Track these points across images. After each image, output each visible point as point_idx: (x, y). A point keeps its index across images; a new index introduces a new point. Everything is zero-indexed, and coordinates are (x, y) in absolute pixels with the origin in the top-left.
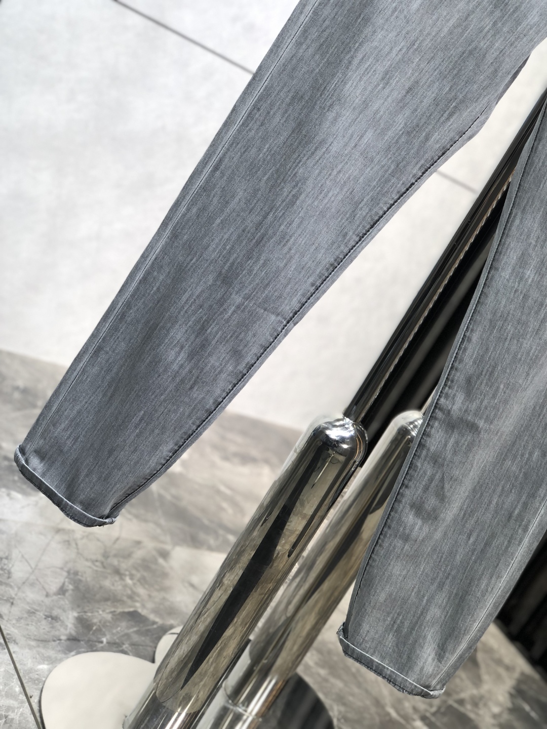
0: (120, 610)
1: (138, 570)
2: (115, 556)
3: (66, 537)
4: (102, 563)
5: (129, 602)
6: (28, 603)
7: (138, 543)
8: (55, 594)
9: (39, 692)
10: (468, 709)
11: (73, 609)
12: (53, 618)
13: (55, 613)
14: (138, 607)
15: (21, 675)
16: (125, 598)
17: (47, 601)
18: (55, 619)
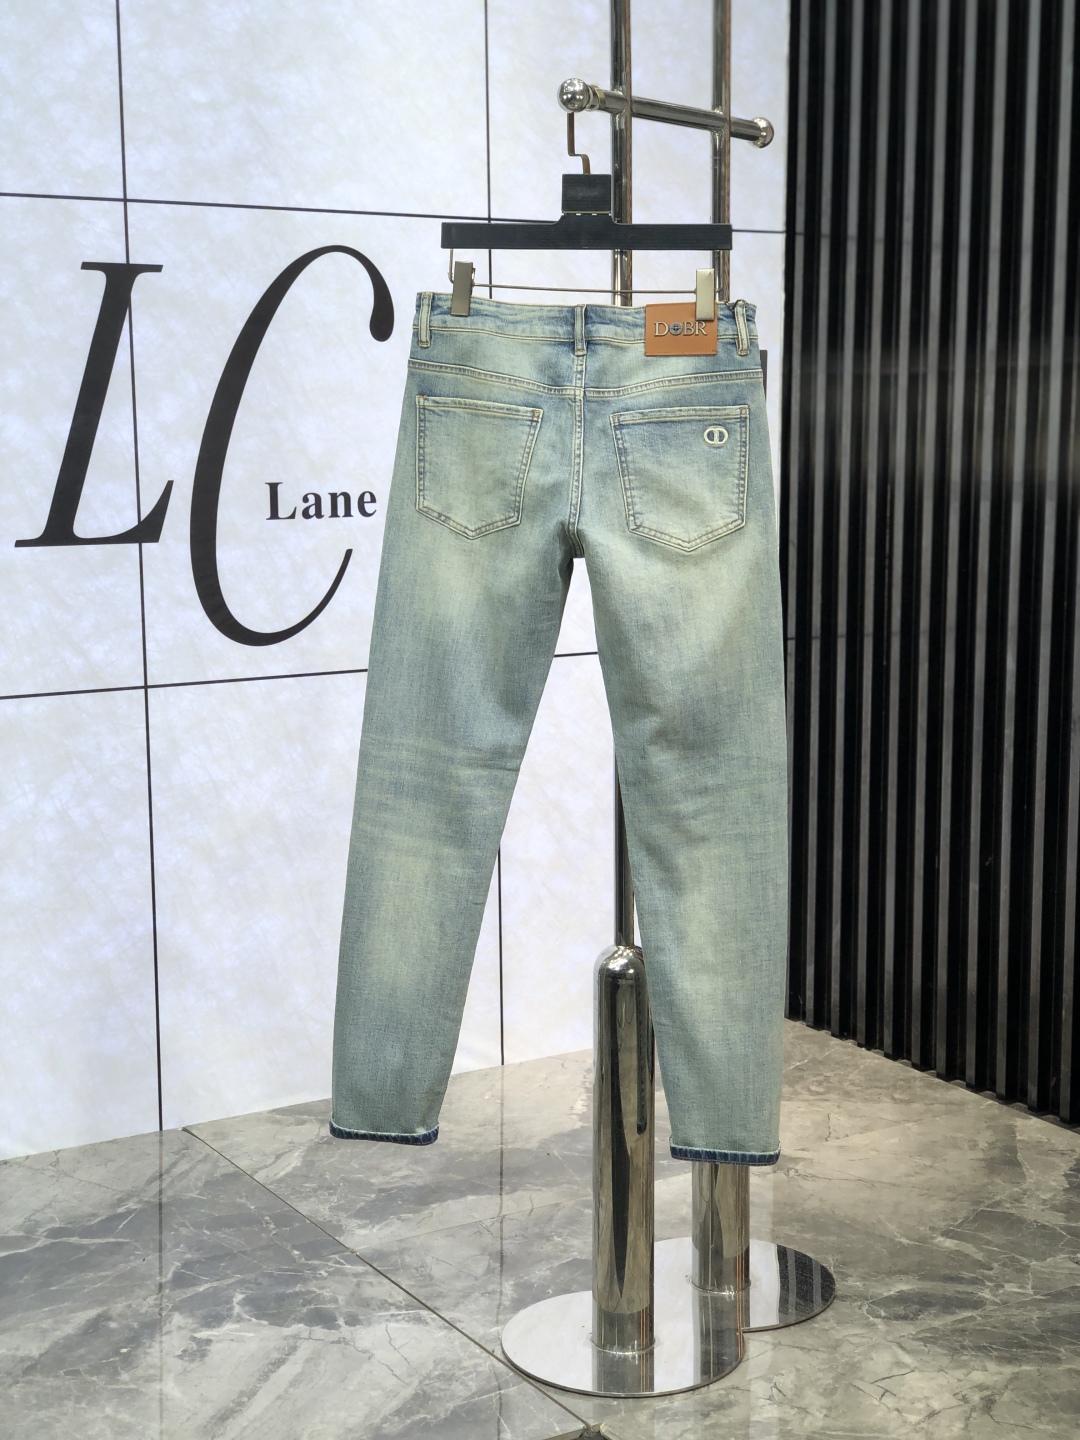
0: (556, 1264)
1: (565, 1228)
2: (535, 1225)
3: (476, 1230)
4: (523, 1235)
5: (564, 1254)
6: (459, 1291)
7: (557, 1205)
8: (485, 1275)
9: (499, 1347)
10: (1008, 1208)
11: (507, 1280)
12: (489, 1293)
13: (490, 1288)
14: (575, 1254)
15: (477, 1340)
16: (559, 1254)
17: (477, 1283)
18: (494, 1292)
